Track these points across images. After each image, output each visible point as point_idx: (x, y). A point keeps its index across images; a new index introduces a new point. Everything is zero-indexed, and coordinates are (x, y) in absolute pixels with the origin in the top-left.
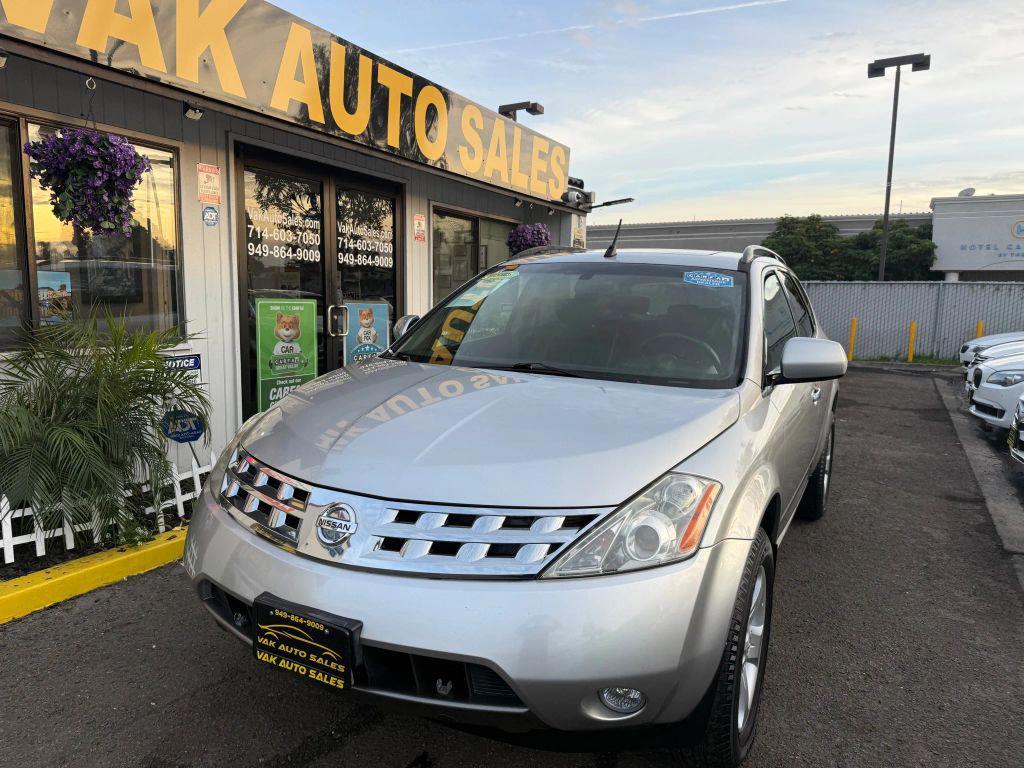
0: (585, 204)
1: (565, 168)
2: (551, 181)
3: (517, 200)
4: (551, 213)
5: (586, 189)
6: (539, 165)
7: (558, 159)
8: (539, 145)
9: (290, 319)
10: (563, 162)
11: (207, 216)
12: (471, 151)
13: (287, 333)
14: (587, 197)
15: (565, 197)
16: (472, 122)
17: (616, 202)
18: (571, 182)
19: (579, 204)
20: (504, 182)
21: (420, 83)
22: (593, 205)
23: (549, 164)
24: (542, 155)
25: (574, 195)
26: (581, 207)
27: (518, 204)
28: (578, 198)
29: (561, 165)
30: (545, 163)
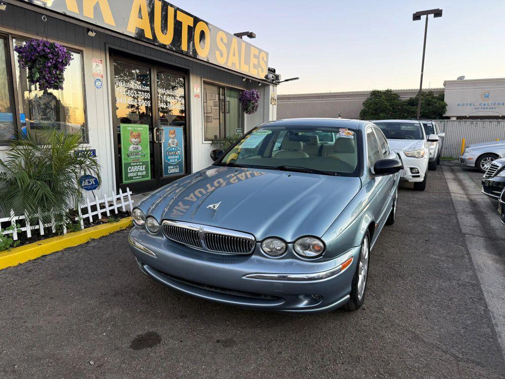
0: (276, 80)
1: (266, 63)
2: (260, 69)
3: (243, 78)
4: (260, 85)
5: (277, 73)
6: (254, 61)
7: (263, 58)
8: (254, 51)
9: (136, 134)
10: (265, 60)
11: (97, 84)
12: (222, 55)
13: (136, 140)
14: (277, 77)
15: (266, 77)
16: (222, 39)
17: (291, 79)
18: (269, 70)
19: (273, 80)
20: (237, 68)
21: (196, 20)
22: (280, 81)
23: (259, 61)
24: (255, 56)
25: (271, 76)
26: (274, 82)
27: (244, 80)
28: (273, 77)
30: (257, 60)
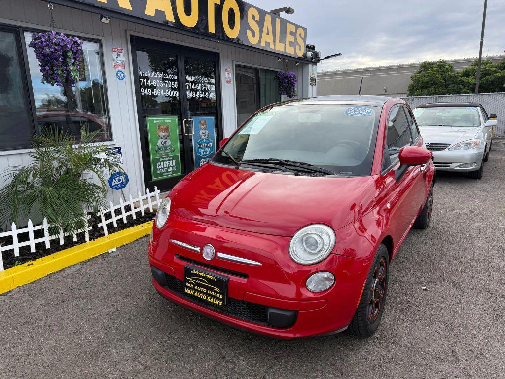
0: (315, 59)
1: (304, 40)
2: (297, 47)
3: (279, 58)
4: (297, 64)
5: (316, 50)
6: (290, 38)
7: (300, 34)
8: (290, 28)
9: (165, 127)
10: (303, 36)
11: (119, 75)
12: (254, 34)
13: (164, 134)
14: (316, 55)
15: (305, 55)
16: (253, 17)
17: (332, 56)
18: (308, 47)
19: (312, 58)
20: (271, 48)
22: (320, 59)
23: (296, 39)
25: (309, 54)
26: (313, 60)
27: (280, 60)
28: (312, 55)
29: (302, 38)
30: (294, 37)
